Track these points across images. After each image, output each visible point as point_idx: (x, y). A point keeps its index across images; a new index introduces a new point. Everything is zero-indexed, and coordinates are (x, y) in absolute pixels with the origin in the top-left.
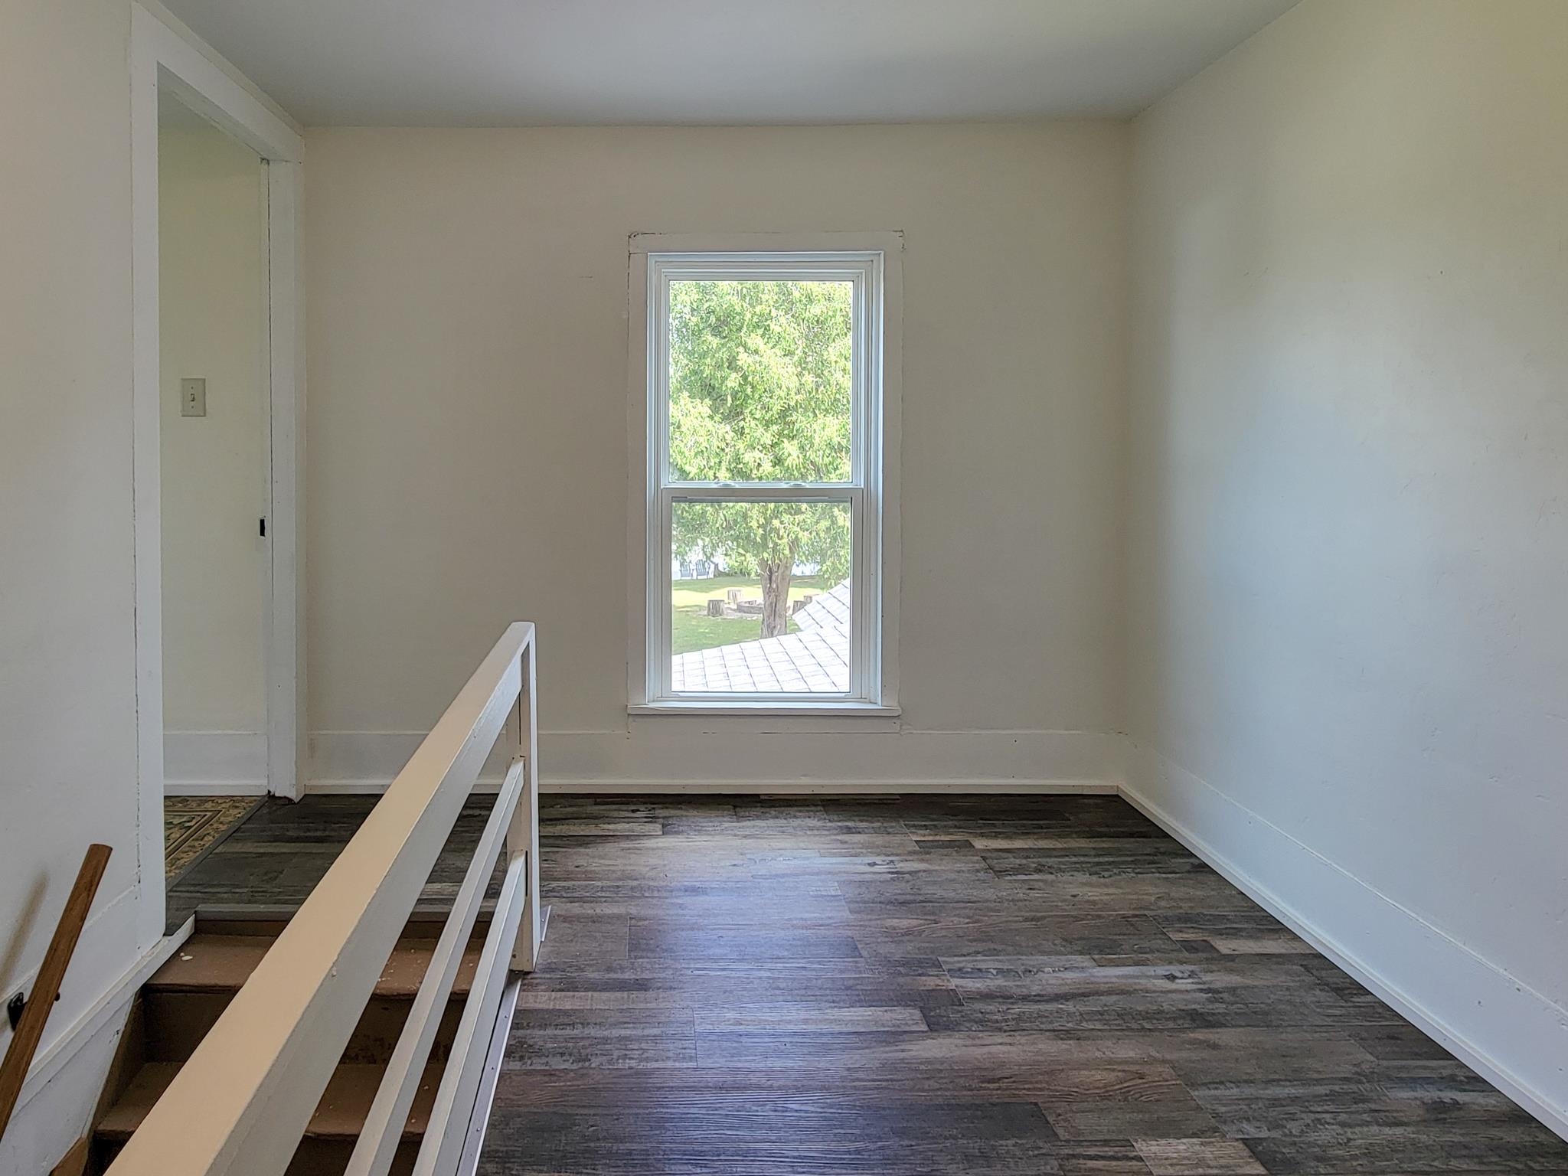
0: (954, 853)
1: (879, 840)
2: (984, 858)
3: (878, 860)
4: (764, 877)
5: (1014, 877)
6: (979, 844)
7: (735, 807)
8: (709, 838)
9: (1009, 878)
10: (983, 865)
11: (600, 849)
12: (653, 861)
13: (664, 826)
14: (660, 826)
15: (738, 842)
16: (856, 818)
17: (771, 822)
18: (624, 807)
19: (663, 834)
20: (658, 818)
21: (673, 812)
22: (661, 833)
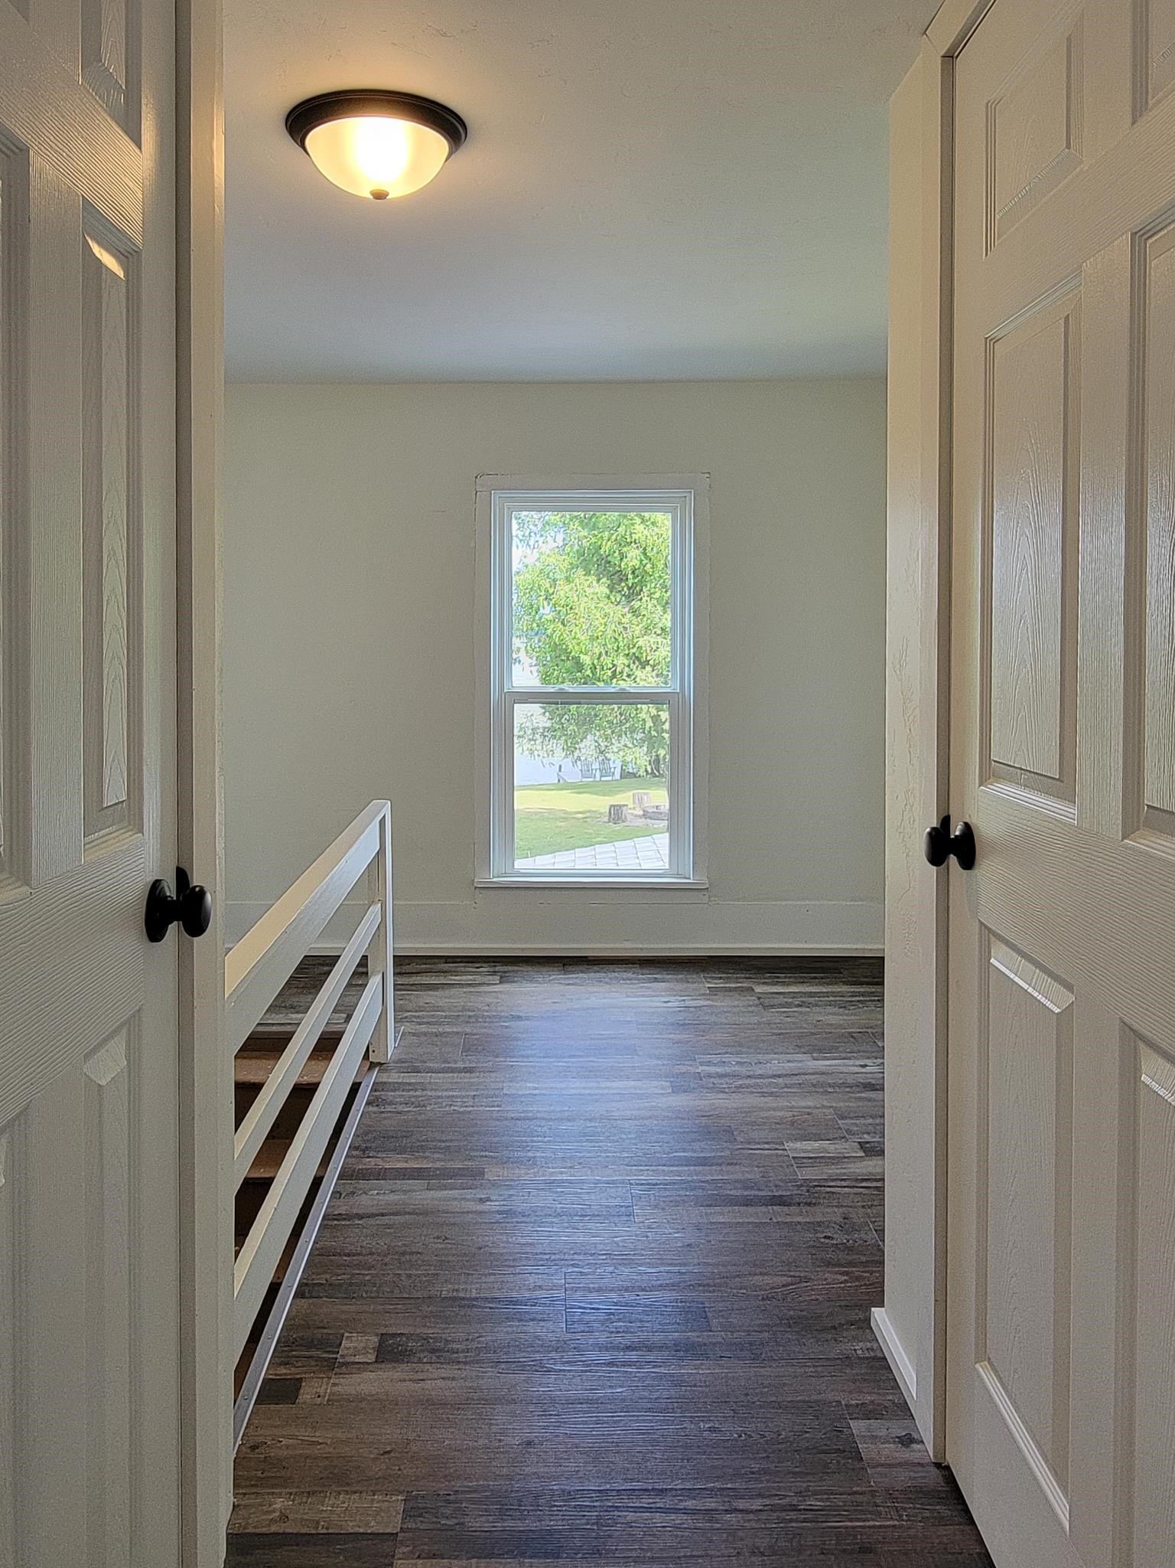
0: (737, 995)
1: (680, 986)
2: (759, 998)
3: (672, 999)
4: (577, 1010)
5: (778, 1010)
6: (759, 989)
7: (564, 965)
8: (539, 985)
9: (773, 1010)
10: (757, 1002)
11: (447, 992)
12: (488, 1000)
13: (501, 977)
14: (499, 978)
15: (562, 987)
16: (665, 973)
17: (592, 975)
18: (470, 965)
19: (501, 983)
20: (498, 972)
21: (510, 968)
22: (498, 982)
